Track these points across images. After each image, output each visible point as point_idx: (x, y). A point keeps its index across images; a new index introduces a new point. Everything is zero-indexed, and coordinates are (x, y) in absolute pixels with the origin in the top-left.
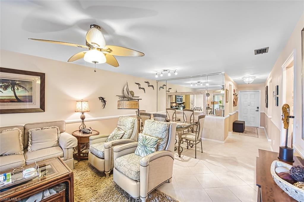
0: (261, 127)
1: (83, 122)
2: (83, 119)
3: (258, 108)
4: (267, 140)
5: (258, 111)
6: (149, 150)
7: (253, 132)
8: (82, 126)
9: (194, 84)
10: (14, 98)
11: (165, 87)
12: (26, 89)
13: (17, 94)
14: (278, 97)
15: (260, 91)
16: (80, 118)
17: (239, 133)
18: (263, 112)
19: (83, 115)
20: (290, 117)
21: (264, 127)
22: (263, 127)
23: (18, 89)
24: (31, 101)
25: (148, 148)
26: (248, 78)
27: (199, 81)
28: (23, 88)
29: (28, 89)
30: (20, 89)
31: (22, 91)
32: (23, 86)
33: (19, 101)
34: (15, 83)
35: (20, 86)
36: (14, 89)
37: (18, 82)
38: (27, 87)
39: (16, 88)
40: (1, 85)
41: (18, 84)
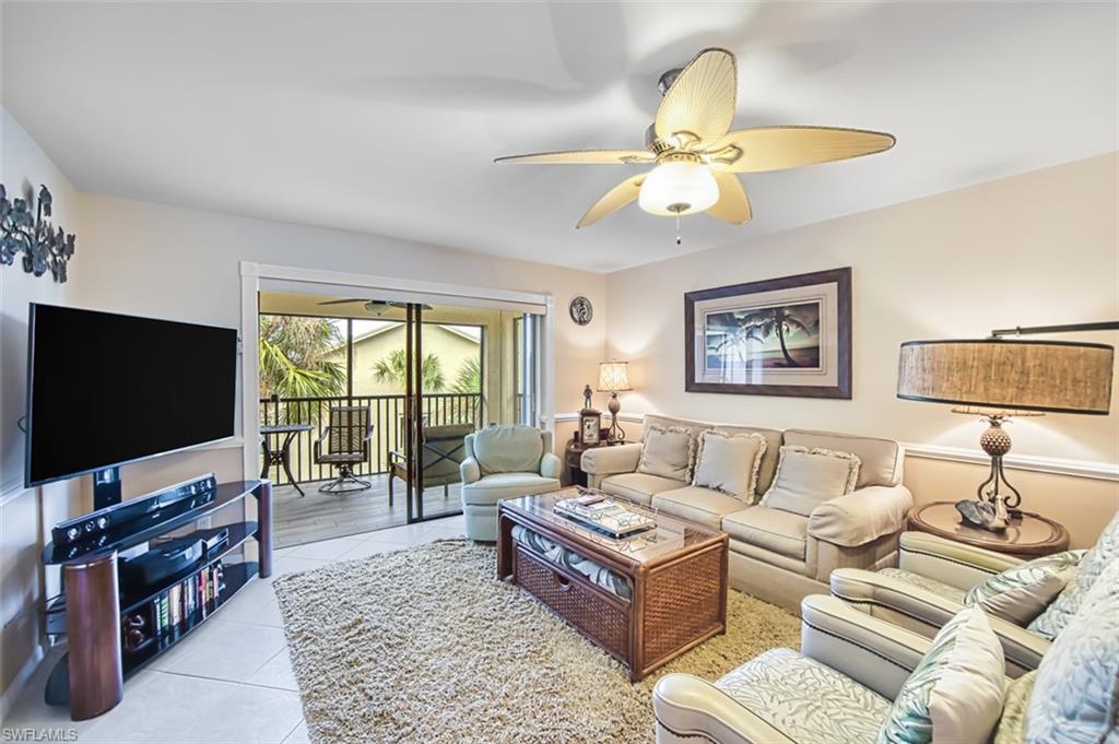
10: (782, 355)
12: (804, 328)
13: (788, 345)
19: (994, 430)
23: (788, 330)
24: (815, 363)
28: (798, 325)
29: (809, 326)
30: (793, 329)
31: (796, 335)
32: (799, 320)
33: (791, 364)
34: (783, 314)
35: (793, 322)
36: (781, 333)
37: (787, 312)
38: (808, 324)
39: (784, 328)
40: (759, 324)
41: (788, 316)
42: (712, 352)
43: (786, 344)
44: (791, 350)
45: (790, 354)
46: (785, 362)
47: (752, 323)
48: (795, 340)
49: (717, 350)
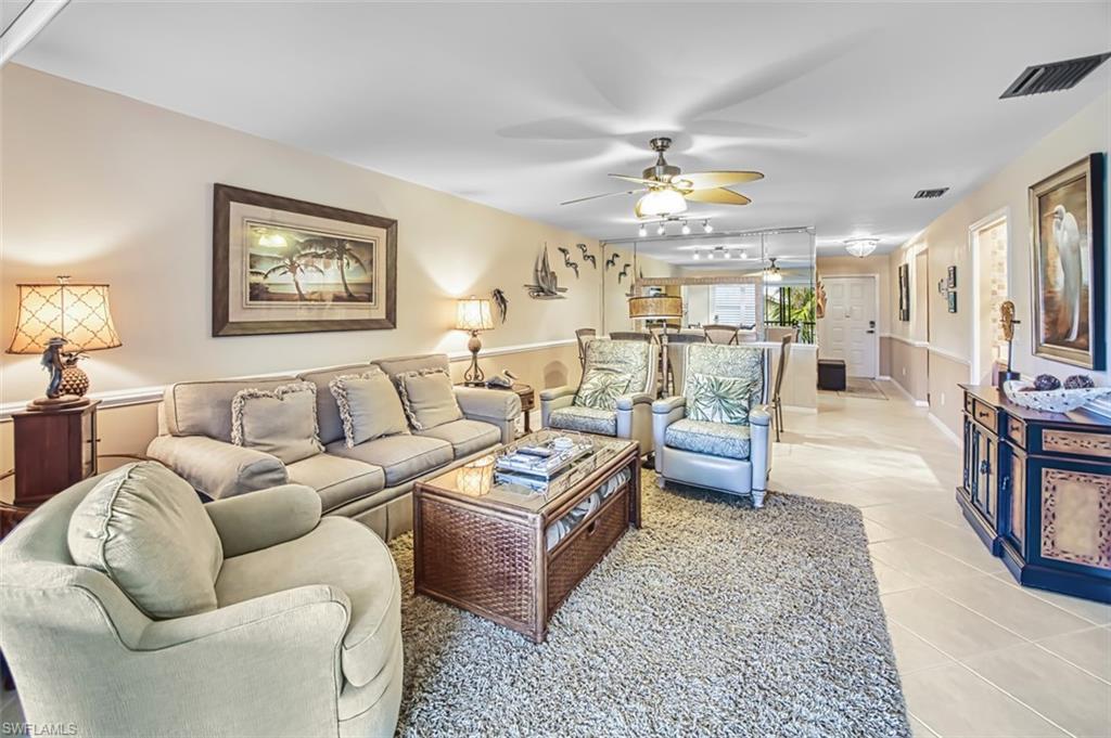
0: (882, 378)
1: (475, 358)
2: (475, 350)
3: (872, 323)
4: (913, 405)
5: (872, 332)
6: (733, 405)
7: (865, 387)
8: (472, 372)
9: (704, 253)
10: (343, 289)
11: (616, 260)
12: (361, 264)
13: (348, 280)
14: (955, 293)
15: (877, 276)
16: (466, 347)
17: (835, 393)
18: (887, 334)
19: (474, 339)
20: (1015, 322)
21: (891, 376)
22: (888, 378)
23: (348, 264)
24: (370, 298)
25: (731, 402)
26: (861, 242)
27: (720, 246)
28: (358, 261)
29: (366, 264)
30: (352, 263)
31: (355, 269)
32: (358, 256)
33: (351, 298)
34: (344, 247)
35: (354, 257)
36: (342, 266)
37: (348, 246)
38: (364, 261)
39: (345, 261)
40: (320, 252)
41: (349, 250)
42: (259, 279)
43: (346, 278)
44: (351, 284)
45: (350, 288)
46: (345, 295)
47: (313, 250)
48: (355, 276)
49: (266, 276)
